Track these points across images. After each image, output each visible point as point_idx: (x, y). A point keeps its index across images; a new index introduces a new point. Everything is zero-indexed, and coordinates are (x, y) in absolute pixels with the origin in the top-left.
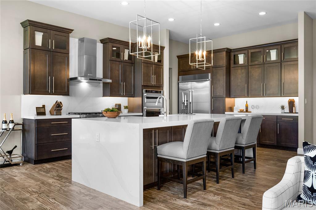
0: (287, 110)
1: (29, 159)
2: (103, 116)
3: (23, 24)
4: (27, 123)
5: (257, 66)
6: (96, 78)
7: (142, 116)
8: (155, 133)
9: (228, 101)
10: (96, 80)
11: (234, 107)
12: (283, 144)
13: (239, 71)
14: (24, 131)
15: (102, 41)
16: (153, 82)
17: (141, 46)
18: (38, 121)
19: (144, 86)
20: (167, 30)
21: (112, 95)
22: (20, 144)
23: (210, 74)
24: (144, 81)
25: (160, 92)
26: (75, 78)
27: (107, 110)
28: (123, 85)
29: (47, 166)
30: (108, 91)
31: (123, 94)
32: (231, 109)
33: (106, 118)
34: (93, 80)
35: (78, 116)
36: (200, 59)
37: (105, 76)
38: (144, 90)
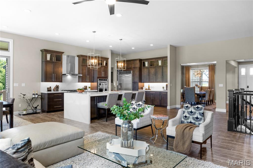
0: (165, 89)
1: (44, 111)
2: (77, 92)
3: (42, 51)
4: (43, 95)
5: (153, 68)
6: (75, 74)
7: (97, 92)
8: (96, 99)
9: (140, 84)
10: (75, 75)
11: (143, 87)
12: (163, 104)
13: (145, 70)
14: (42, 98)
15: (78, 56)
16: (103, 75)
17: (92, 64)
18: (48, 94)
19: (98, 77)
20: (110, 50)
21: (82, 82)
22: (40, 104)
23: (132, 71)
24: (98, 75)
25: (107, 80)
26: (65, 74)
27: (79, 89)
28: (88, 77)
29: (53, 113)
30: (81, 80)
31: (88, 81)
32: (142, 88)
33: (78, 93)
34: (73, 75)
35: (66, 92)
36: (120, 67)
37: (79, 73)
38: (98, 79)
